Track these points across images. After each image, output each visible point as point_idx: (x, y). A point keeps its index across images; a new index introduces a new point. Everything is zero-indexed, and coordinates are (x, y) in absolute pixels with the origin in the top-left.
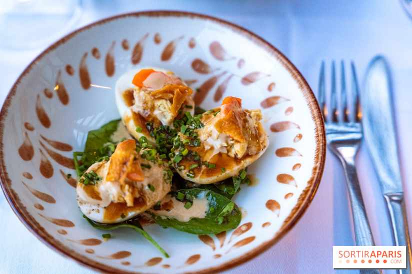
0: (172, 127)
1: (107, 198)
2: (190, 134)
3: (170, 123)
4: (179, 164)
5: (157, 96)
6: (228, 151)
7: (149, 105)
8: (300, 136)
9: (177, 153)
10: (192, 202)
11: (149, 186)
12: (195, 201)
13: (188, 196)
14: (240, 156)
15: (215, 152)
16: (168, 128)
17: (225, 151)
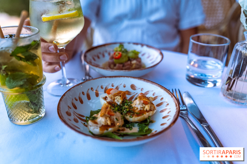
0: (121, 105)
1: (100, 123)
2: (129, 105)
3: (121, 103)
4: (126, 114)
5: (115, 95)
6: (143, 109)
7: (113, 98)
8: (168, 104)
9: (125, 111)
10: (132, 128)
11: (116, 119)
12: (133, 128)
13: (130, 126)
14: (148, 110)
15: (139, 110)
16: (120, 105)
17: (142, 109)
